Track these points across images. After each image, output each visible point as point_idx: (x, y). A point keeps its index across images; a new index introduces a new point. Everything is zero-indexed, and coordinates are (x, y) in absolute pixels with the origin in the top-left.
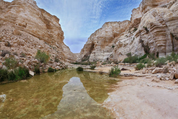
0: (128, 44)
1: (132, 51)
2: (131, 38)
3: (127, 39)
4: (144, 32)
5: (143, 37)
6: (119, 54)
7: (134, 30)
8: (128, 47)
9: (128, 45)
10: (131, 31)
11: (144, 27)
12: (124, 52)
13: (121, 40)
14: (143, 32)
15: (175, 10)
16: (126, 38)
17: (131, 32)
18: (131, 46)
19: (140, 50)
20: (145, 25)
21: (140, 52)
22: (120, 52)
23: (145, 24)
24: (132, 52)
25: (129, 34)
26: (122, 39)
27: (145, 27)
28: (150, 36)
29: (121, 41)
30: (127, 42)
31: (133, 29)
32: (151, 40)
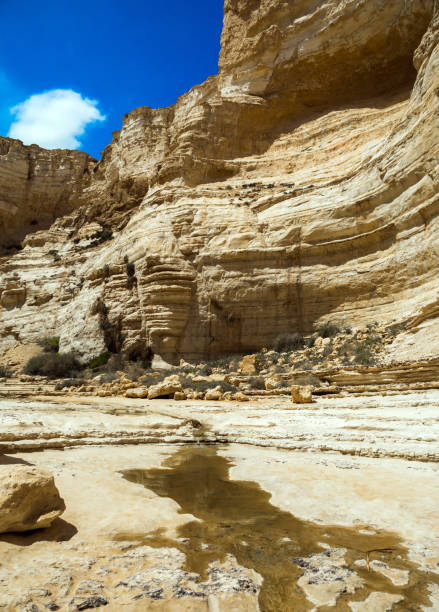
0: (51, 297)
1: (64, 333)
2: (73, 274)
3: (50, 272)
4: (120, 278)
5: (112, 295)
7: (98, 234)
8: (49, 308)
9: (51, 302)
10: (79, 235)
11: (126, 259)
12: (27, 327)
14: (114, 279)
15: (271, 226)
16: (51, 266)
17: (77, 241)
18: (64, 310)
19: (92, 335)
20: (132, 253)
21: (91, 343)
22: (10, 323)
23: (132, 250)
24: (62, 337)
25: (70, 245)
26: (26, 266)
27: (130, 259)
28: (133, 298)
29: (24, 276)
30: (51, 287)
31: (95, 227)
32: (134, 311)
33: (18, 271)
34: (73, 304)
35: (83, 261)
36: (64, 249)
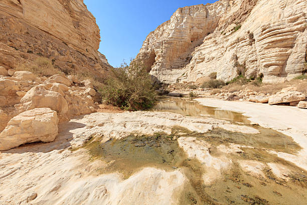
0: (214, 58)
2: (223, 47)
3: (214, 48)
4: (246, 42)
5: (241, 51)
6: (197, 73)
7: (234, 28)
9: (214, 60)
10: (226, 32)
11: (249, 32)
12: (206, 71)
13: (203, 49)
14: (242, 43)
16: (214, 46)
17: (225, 34)
18: (219, 62)
20: (252, 28)
21: (230, 74)
22: (199, 70)
23: (253, 26)
24: (218, 72)
27: (251, 31)
28: (253, 50)
29: (204, 52)
30: (214, 54)
31: (233, 25)
32: (252, 56)
33: (202, 51)
34: (222, 59)
35: (227, 41)
36: (219, 38)
